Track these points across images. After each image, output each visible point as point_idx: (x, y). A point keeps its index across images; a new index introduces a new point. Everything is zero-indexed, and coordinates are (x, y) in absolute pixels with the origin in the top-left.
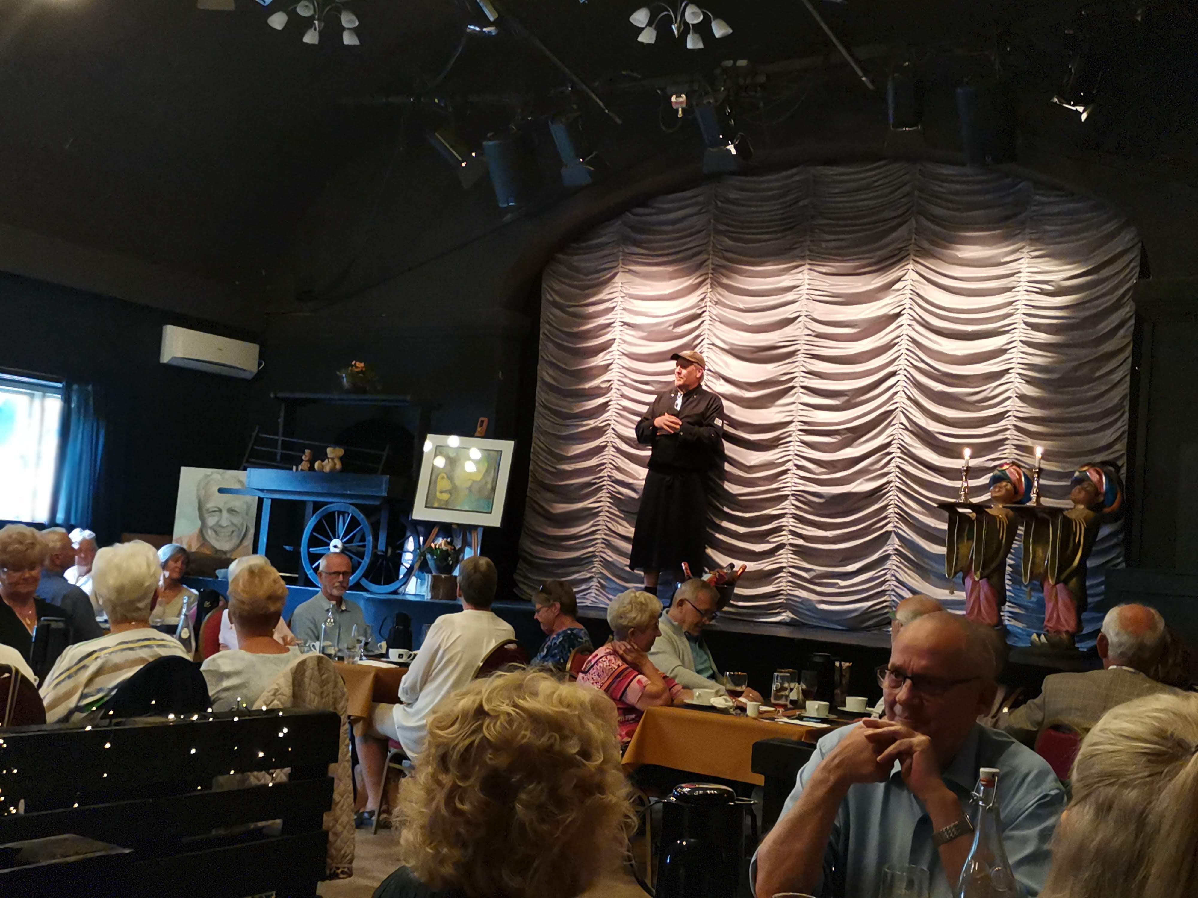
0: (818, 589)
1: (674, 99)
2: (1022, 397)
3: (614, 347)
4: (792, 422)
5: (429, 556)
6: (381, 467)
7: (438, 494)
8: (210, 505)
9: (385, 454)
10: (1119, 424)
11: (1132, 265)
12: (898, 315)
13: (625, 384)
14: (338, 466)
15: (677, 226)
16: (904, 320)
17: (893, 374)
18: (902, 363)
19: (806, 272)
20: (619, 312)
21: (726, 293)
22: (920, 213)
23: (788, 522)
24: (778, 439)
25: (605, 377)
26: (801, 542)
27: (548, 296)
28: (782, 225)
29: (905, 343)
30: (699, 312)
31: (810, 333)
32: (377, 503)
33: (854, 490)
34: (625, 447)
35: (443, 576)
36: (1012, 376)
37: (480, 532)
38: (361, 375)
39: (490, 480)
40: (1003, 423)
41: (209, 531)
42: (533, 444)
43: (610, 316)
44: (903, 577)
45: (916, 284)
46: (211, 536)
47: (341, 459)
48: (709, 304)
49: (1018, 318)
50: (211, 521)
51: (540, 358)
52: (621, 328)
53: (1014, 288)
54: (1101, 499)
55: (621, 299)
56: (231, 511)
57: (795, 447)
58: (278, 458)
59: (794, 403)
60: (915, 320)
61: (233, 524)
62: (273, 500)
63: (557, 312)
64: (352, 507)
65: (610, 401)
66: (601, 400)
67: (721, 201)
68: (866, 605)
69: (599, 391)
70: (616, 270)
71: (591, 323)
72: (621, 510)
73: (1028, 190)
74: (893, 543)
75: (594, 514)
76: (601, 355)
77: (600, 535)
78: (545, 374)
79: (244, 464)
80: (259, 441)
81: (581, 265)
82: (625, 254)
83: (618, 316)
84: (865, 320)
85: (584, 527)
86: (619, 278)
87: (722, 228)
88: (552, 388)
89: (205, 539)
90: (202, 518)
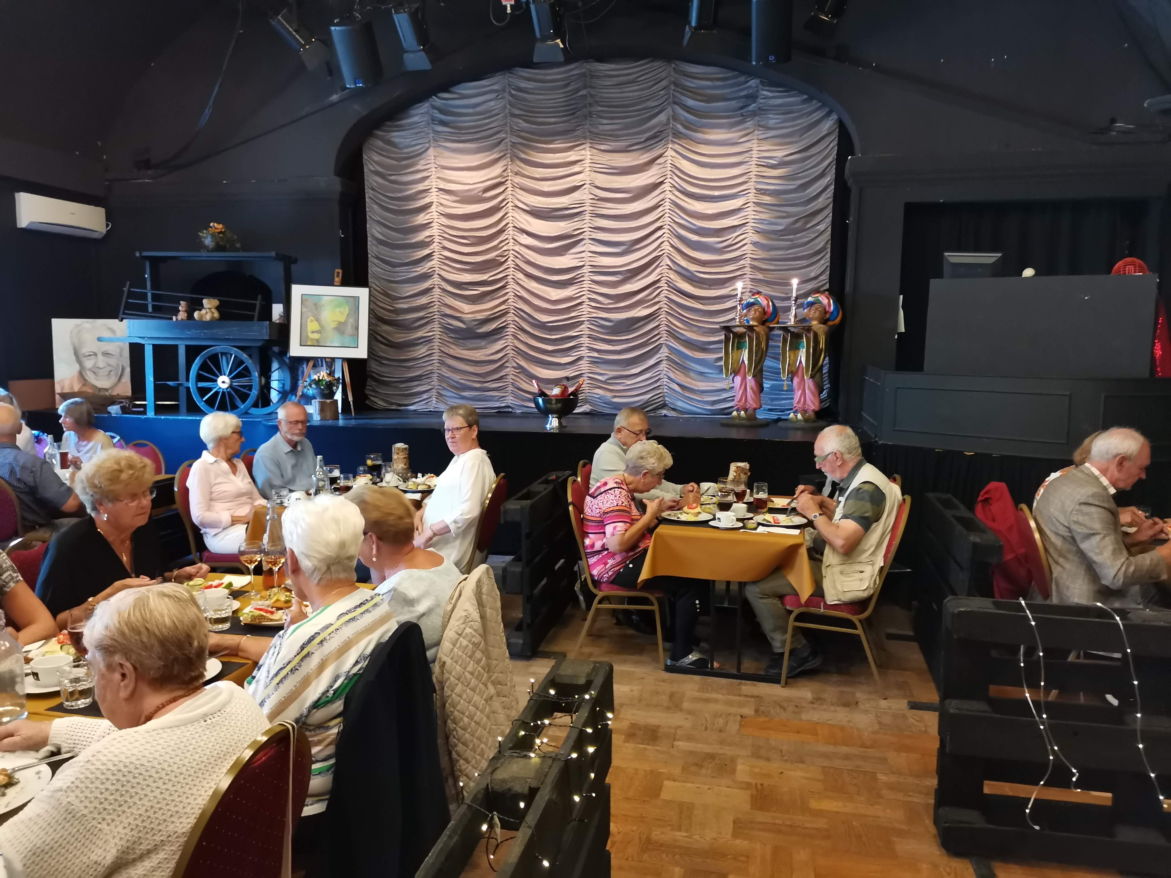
0: (611, 388)
2: (755, 244)
3: (433, 208)
4: (583, 266)
8: (85, 350)
10: (822, 262)
11: (831, 145)
12: (662, 183)
13: (445, 239)
14: (216, 315)
15: (478, 109)
16: (666, 187)
17: (660, 228)
18: (667, 220)
19: (588, 149)
20: (434, 180)
21: (523, 165)
22: (676, 103)
23: (585, 340)
24: (573, 278)
25: (428, 233)
26: (596, 354)
27: (369, 166)
28: (569, 110)
29: (667, 204)
30: (503, 180)
31: (593, 197)
32: (258, 344)
33: (636, 316)
34: (449, 288)
35: (328, 401)
36: (748, 228)
38: (221, 235)
40: (741, 262)
43: (426, 184)
44: (672, 375)
45: (673, 159)
48: (510, 174)
49: (751, 185)
50: (89, 364)
51: (368, 217)
52: (437, 194)
53: (748, 162)
54: (828, 316)
55: (434, 169)
56: (106, 354)
57: (586, 285)
59: (584, 251)
60: (674, 187)
61: (109, 365)
62: (154, 345)
63: (379, 179)
64: (237, 349)
65: (434, 252)
66: (426, 252)
67: (513, 89)
68: (647, 397)
69: (423, 244)
70: (427, 145)
71: (411, 189)
72: (451, 337)
73: (757, 87)
74: (664, 352)
75: (428, 340)
76: (422, 215)
77: (436, 357)
78: (374, 230)
79: (121, 316)
80: (131, 295)
81: (396, 140)
82: (435, 132)
83: (433, 183)
84: (636, 188)
85: (422, 351)
86: (431, 152)
87: (517, 112)
88: (381, 242)
89: (85, 380)
90: (79, 362)
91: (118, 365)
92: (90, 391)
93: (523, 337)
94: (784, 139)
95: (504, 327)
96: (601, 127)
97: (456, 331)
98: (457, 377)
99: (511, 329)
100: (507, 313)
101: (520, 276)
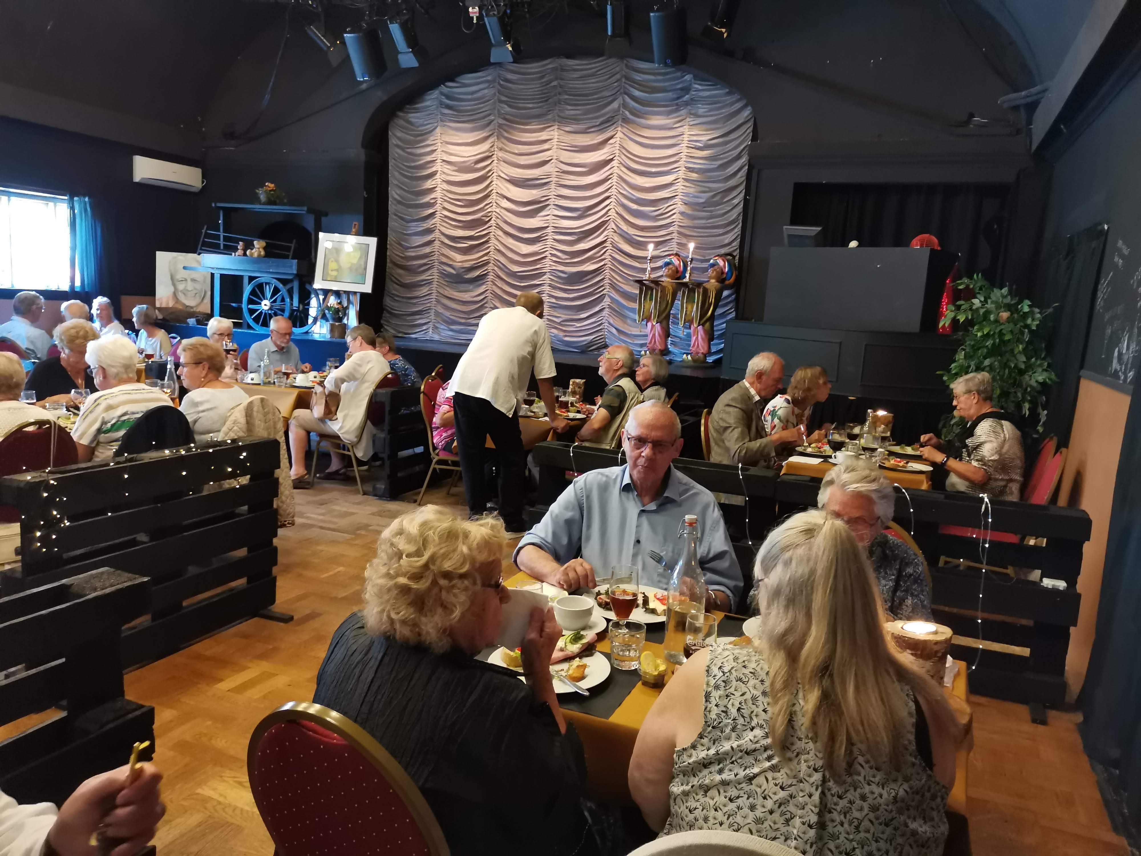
0: (564, 328)
1: (470, 9)
2: (682, 213)
3: (438, 176)
4: (548, 227)
5: (327, 311)
6: (291, 254)
7: (330, 272)
8: (179, 277)
9: (293, 246)
10: (736, 230)
11: (748, 132)
13: (446, 201)
14: (263, 253)
15: (475, 96)
16: (615, 163)
17: (608, 198)
18: (613, 191)
19: (556, 130)
20: (439, 153)
21: (507, 143)
22: (626, 93)
23: (546, 288)
24: (540, 237)
25: (433, 196)
26: (554, 300)
27: (393, 141)
28: (542, 98)
29: (615, 178)
30: (491, 154)
31: (559, 170)
32: (290, 277)
33: (585, 269)
34: (447, 241)
35: (337, 324)
36: (677, 200)
37: (358, 295)
38: (272, 192)
39: (362, 263)
40: (671, 229)
41: (180, 293)
42: (389, 239)
43: (433, 156)
44: (612, 322)
45: (622, 140)
46: (182, 298)
47: (265, 248)
48: (496, 149)
49: (681, 164)
50: (181, 287)
51: (390, 182)
52: (441, 164)
53: (680, 144)
54: (724, 276)
55: (440, 144)
56: (193, 280)
57: (550, 242)
58: (222, 247)
59: (548, 215)
60: (621, 163)
61: (195, 289)
62: (221, 275)
63: (399, 151)
64: (275, 280)
65: (436, 211)
66: (431, 211)
67: (502, 80)
68: (591, 338)
69: (429, 205)
70: (436, 124)
71: (423, 160)
72: (447, 281)
73: (690, 81)
74: (607, 301)
75: (429, 283)
76: (430, 181)
77: (434, 296)
78: (394, 193)
79: (199, 251)
80: (207, 235)
81: (413, 120)
82: (443, 114)
83: (439, 155)
84: (591, 163)
85: (424, 291)
86: (438, 130)
87: (504, 98)
88: (399, 202)
89: (177, 299)
90: (174, 285)
91: (202, 289)
92: (180, 307)
93: (499, 283)
94: (710, 125)
95: (486, 275)
96: (567, 112)
97: (449, 275)
98: (447, 314)
99: (491, 277)
100: (488, 263)
101: (500, 233)
